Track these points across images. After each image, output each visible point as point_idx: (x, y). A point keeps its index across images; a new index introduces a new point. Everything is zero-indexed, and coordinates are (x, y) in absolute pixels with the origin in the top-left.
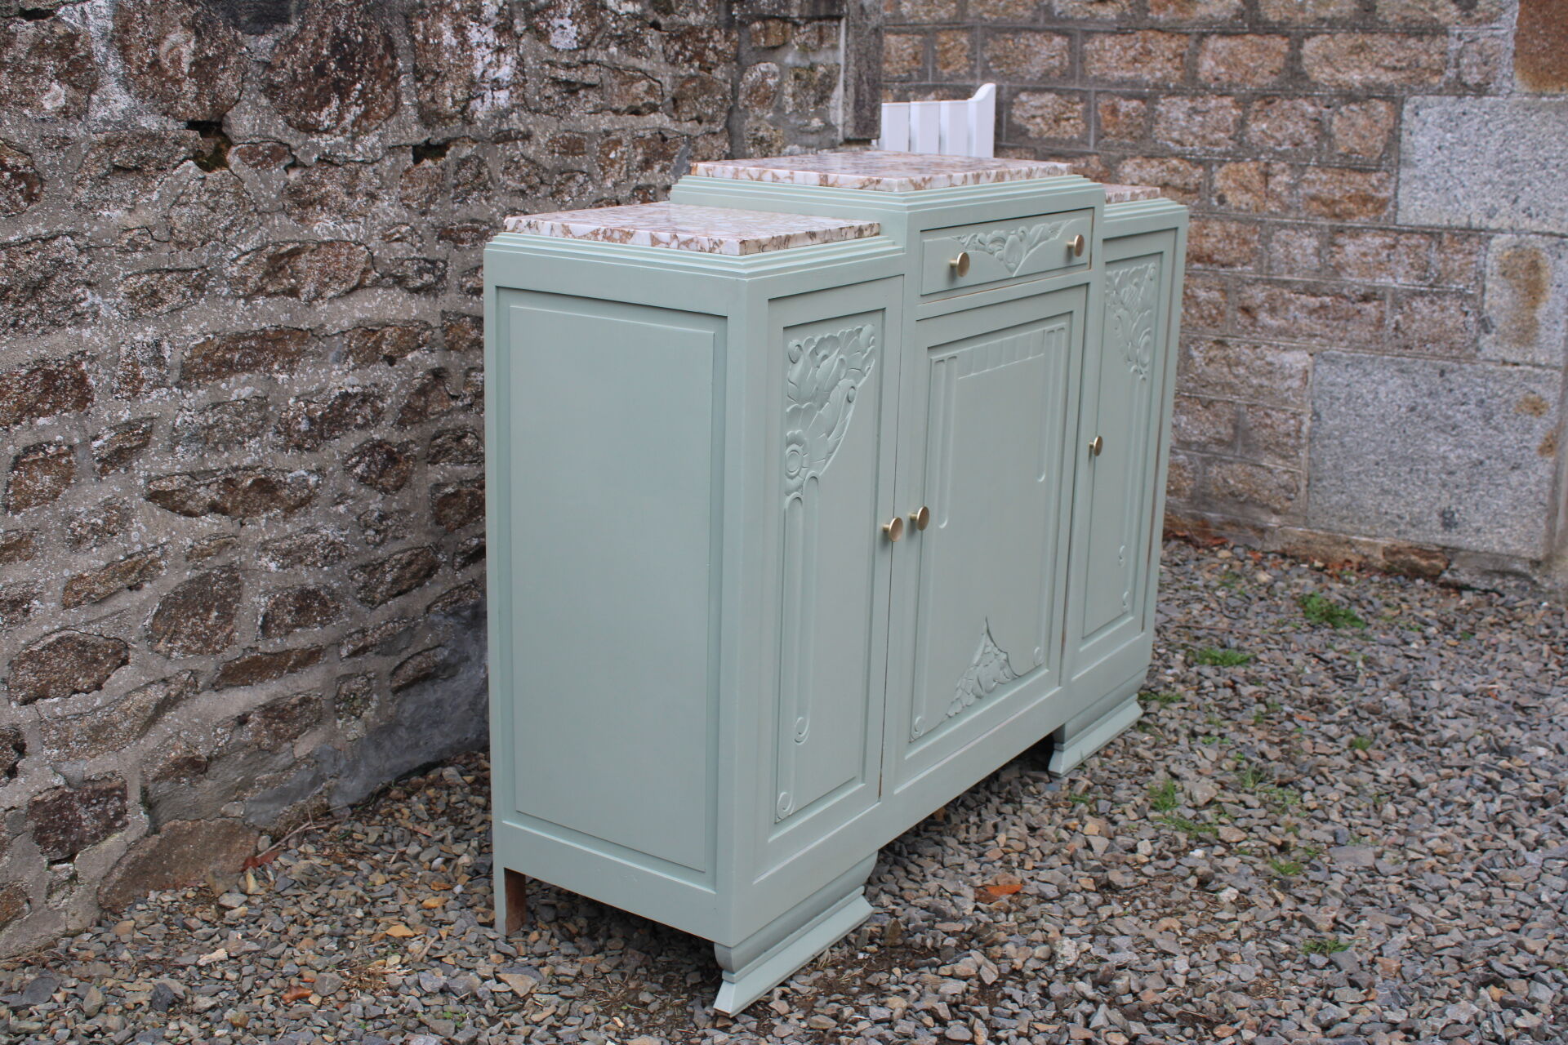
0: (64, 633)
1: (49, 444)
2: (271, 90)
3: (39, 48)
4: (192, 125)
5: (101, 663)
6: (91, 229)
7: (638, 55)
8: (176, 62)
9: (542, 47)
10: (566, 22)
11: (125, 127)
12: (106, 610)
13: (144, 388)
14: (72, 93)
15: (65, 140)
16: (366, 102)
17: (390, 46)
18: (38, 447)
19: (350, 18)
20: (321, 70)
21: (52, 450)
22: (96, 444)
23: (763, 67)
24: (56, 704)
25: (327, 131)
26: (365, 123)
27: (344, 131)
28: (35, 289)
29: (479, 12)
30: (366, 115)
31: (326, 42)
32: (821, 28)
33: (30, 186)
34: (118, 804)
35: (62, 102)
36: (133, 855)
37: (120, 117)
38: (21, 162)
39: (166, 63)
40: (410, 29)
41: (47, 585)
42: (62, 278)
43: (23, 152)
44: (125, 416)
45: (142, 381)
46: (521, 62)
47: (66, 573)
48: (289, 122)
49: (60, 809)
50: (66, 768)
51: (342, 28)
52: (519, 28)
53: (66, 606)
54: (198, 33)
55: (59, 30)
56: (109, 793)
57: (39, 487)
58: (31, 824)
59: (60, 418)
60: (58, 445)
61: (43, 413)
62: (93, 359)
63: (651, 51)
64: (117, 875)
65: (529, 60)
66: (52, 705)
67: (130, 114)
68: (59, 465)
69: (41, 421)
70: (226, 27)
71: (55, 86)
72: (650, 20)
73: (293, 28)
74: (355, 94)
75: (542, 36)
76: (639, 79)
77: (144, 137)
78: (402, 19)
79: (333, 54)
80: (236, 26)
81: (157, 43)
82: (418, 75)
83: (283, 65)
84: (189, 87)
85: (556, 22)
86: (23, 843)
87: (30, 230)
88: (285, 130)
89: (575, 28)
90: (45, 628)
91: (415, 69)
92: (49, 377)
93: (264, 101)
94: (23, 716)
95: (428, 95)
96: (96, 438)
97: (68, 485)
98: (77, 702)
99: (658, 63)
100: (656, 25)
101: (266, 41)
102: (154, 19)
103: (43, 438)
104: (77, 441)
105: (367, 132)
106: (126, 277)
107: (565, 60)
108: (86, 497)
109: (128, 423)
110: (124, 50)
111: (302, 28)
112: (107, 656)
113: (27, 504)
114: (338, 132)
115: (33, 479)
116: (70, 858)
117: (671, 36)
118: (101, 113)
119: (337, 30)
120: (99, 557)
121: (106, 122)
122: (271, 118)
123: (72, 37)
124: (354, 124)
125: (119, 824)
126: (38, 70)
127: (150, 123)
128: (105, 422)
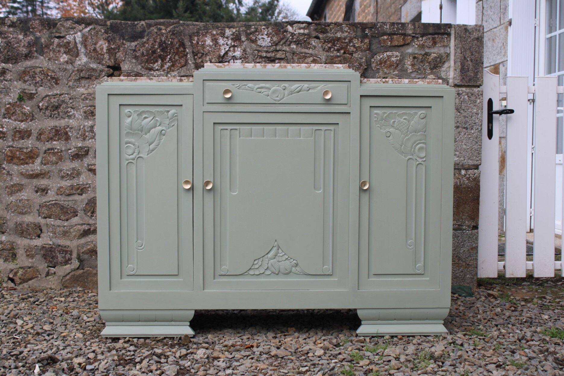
0: (57, 202)
1: (56, 149)
2: (136, 57)
3: (59, 45)
4: (108, 67)
5: (69, 214)
6: (73, 93)
7: (307, 48)
8: (102, 49)
9: (254, 45)
10: (265, 37)
11: (85, 66)
12: (70, 198)
13: (87, 138)
14: (70, 57)
15: (66, 69)
16: (172, 62)
17: (182, 45)
18: (52, 149)
19: (167, 37)
20: (154, 52)
21: (56, 151)
22: (70, 151)
23: (388, 53)
24: (52, 221)
25: (157, 70)
26: (172, 68)
27: (164, 70)
28: (57, 108)
29: (224, 34)
30: (173, 66)
31: (157, 44)
32: (433, 39)
33: (56, 81)
34: (69, 256)
35: (66, 59)
36: (73, 273)
37: (83, 64)
38: (53, 74)
39: (98, 49)
40: (191, 40)
41: (53, 187)
42: (64, 106)
43: (53, 71)
44: (80, 145)
45: (87, 136)
46: (244, 50)
47: (59, 185)
48: (143, 67)
49: (51, 251)
50: (54, 240)
51: (163, 39)
52: (243, 38)
53: (58, 195)
54: (109, 42)
55: (65, 41)
56: (66, 252)
57: (51, 160)
58: (42, 252)
59: (60, 143)
60: (58, 149)
61: (55, 140)
62: (71, 128)
63: (315, 47)
64: (68, 277)
65: (248, 50)
66: (51, 221)
67: (86, 63)
68: (58, 155)
69: (54, 142)
70: (120, 40)
71: (64, 55)
72: (314, 35)
73: (145, 40)
74: (168, 59)
75: (254, 41)
76: (309, 57)
77: (90, 69)
78: (188, 37)
79: (159, 47)
80: (124, 39)
81: (96, 44)
82: (195, 54)
83: (139, 50)
84: (106, 56)
85: (260, 37)
86: (38, 257)
87: (55, 92)
88: (141, 69)
89: (269, 39)
90: (51, 199)
91: (193, 52)
92: (57, 131)
93: (134, 61)
94: (42, 221)
95: (200, 60)
96: (70, 149)
97: (61, 161)
98: (59, 222)
99: (319, 51)
100: (317, 38)
101: (134, 44)
102: (95, 38)
103: (54, 147)
104: (63, 149)
105: (173, 71)
106: (83, 107)
107: (265, 49)
108: (66, 166)
109: (80, 147)
110: (85, 47)
111: (148, 40)
112: (71, 212)
113: (48, 164)
114: (162, 70)
115: (50, 157)
116: (54, 267)
117: (325, 41)
118: (79, 63)
119: (161, 40)
120: (69, 183)
121: (79, 65)
122: (136, 65)
123: (69, 43)
124: (168, 68)
125: (70, 262)
126: (59, 51)
127: (94, 66)
128: (73, 146)
